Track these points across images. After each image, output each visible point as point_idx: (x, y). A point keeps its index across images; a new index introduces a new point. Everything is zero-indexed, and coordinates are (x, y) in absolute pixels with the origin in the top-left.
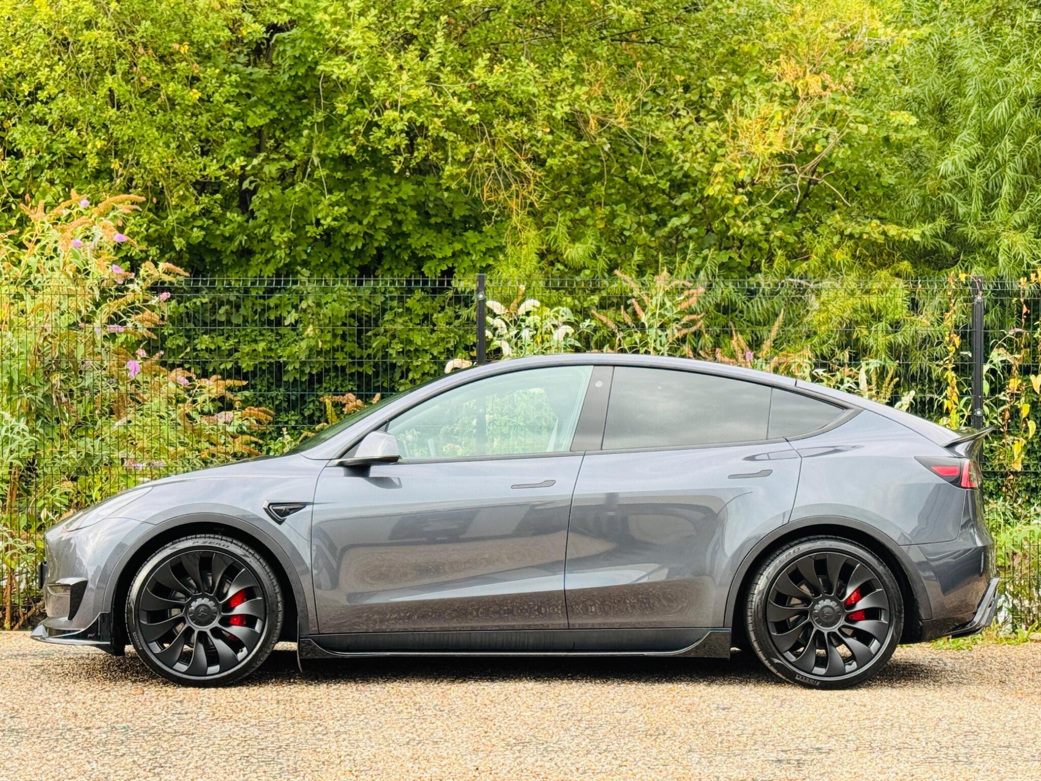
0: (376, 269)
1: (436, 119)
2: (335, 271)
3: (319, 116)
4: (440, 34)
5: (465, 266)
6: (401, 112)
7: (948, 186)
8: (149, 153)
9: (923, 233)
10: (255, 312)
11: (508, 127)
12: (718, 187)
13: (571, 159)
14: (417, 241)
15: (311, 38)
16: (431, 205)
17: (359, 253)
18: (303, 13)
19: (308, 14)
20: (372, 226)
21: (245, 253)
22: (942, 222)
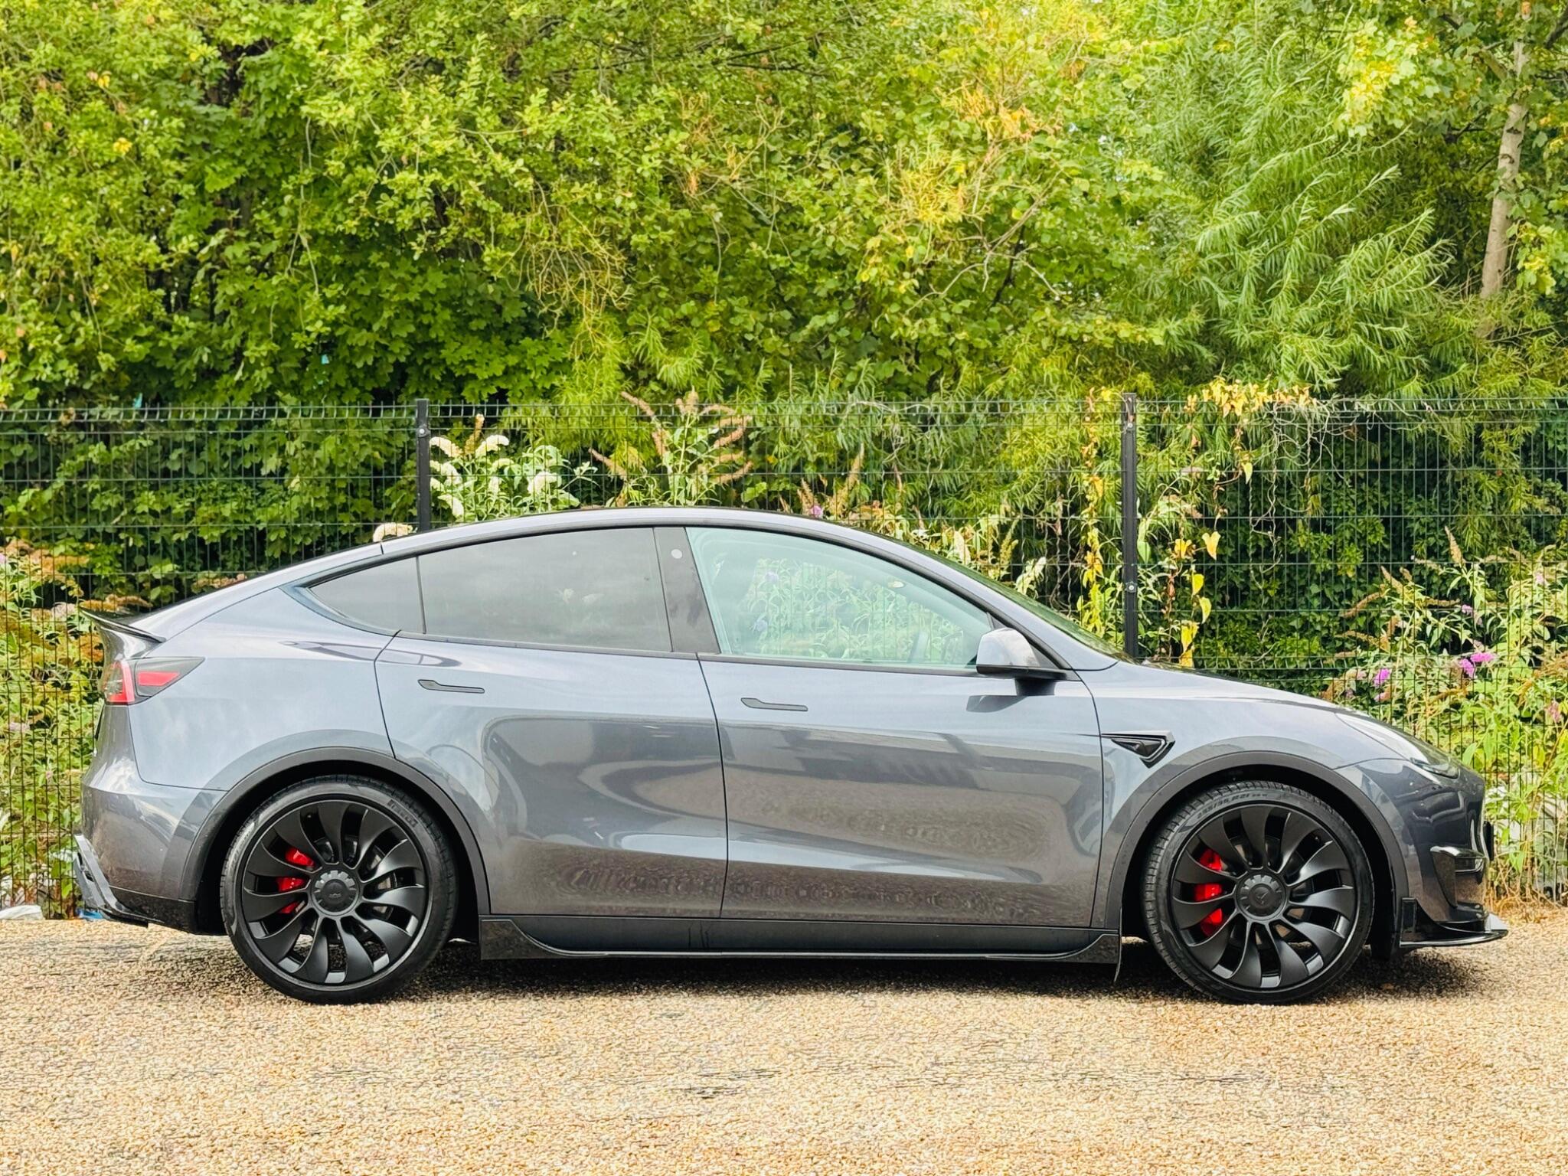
0: (398, 393)
1: (471, 182)
2: (339, 397)
3: (306, 175)
4: (475, 60)
5: (522, 387)
6: (421, 173)
7: (1206, 267)
8: (56, 231)
9: (1167, 333)
10: (225, 458)
11: (573, 190)
12: (874, 272)
13: (666, 236)
14: (454, 353)
15: (293, 64)
16: (470, 303)
17: (370, 371)
18: (280, 28)
19: (287, 29)
20: (385, 332)
21: (208, 375)
22: (1195, 319)
